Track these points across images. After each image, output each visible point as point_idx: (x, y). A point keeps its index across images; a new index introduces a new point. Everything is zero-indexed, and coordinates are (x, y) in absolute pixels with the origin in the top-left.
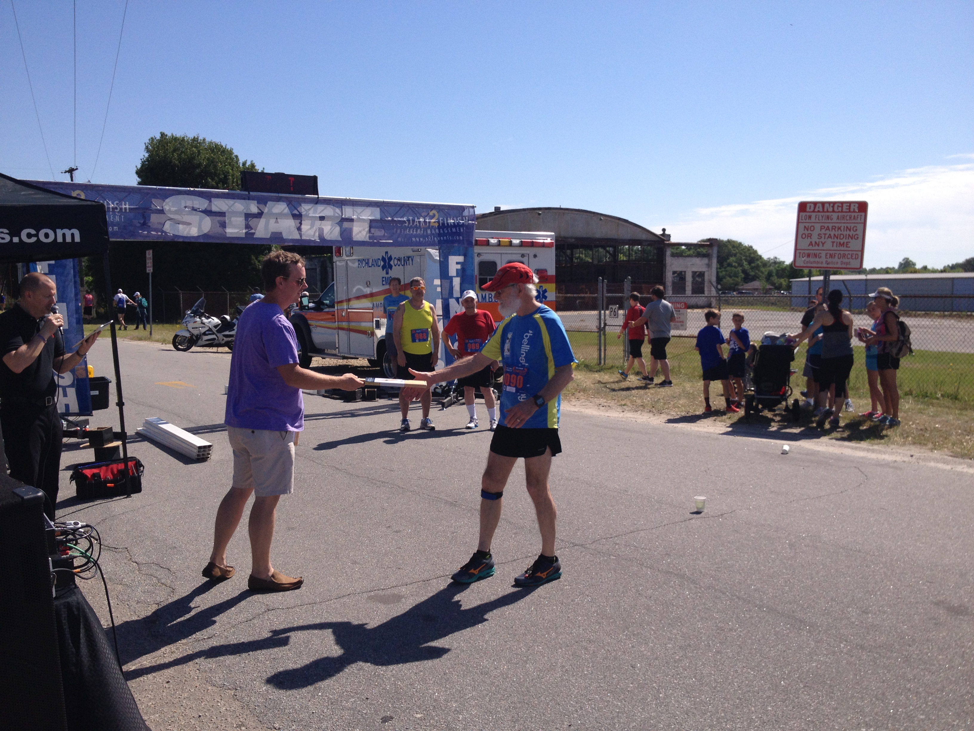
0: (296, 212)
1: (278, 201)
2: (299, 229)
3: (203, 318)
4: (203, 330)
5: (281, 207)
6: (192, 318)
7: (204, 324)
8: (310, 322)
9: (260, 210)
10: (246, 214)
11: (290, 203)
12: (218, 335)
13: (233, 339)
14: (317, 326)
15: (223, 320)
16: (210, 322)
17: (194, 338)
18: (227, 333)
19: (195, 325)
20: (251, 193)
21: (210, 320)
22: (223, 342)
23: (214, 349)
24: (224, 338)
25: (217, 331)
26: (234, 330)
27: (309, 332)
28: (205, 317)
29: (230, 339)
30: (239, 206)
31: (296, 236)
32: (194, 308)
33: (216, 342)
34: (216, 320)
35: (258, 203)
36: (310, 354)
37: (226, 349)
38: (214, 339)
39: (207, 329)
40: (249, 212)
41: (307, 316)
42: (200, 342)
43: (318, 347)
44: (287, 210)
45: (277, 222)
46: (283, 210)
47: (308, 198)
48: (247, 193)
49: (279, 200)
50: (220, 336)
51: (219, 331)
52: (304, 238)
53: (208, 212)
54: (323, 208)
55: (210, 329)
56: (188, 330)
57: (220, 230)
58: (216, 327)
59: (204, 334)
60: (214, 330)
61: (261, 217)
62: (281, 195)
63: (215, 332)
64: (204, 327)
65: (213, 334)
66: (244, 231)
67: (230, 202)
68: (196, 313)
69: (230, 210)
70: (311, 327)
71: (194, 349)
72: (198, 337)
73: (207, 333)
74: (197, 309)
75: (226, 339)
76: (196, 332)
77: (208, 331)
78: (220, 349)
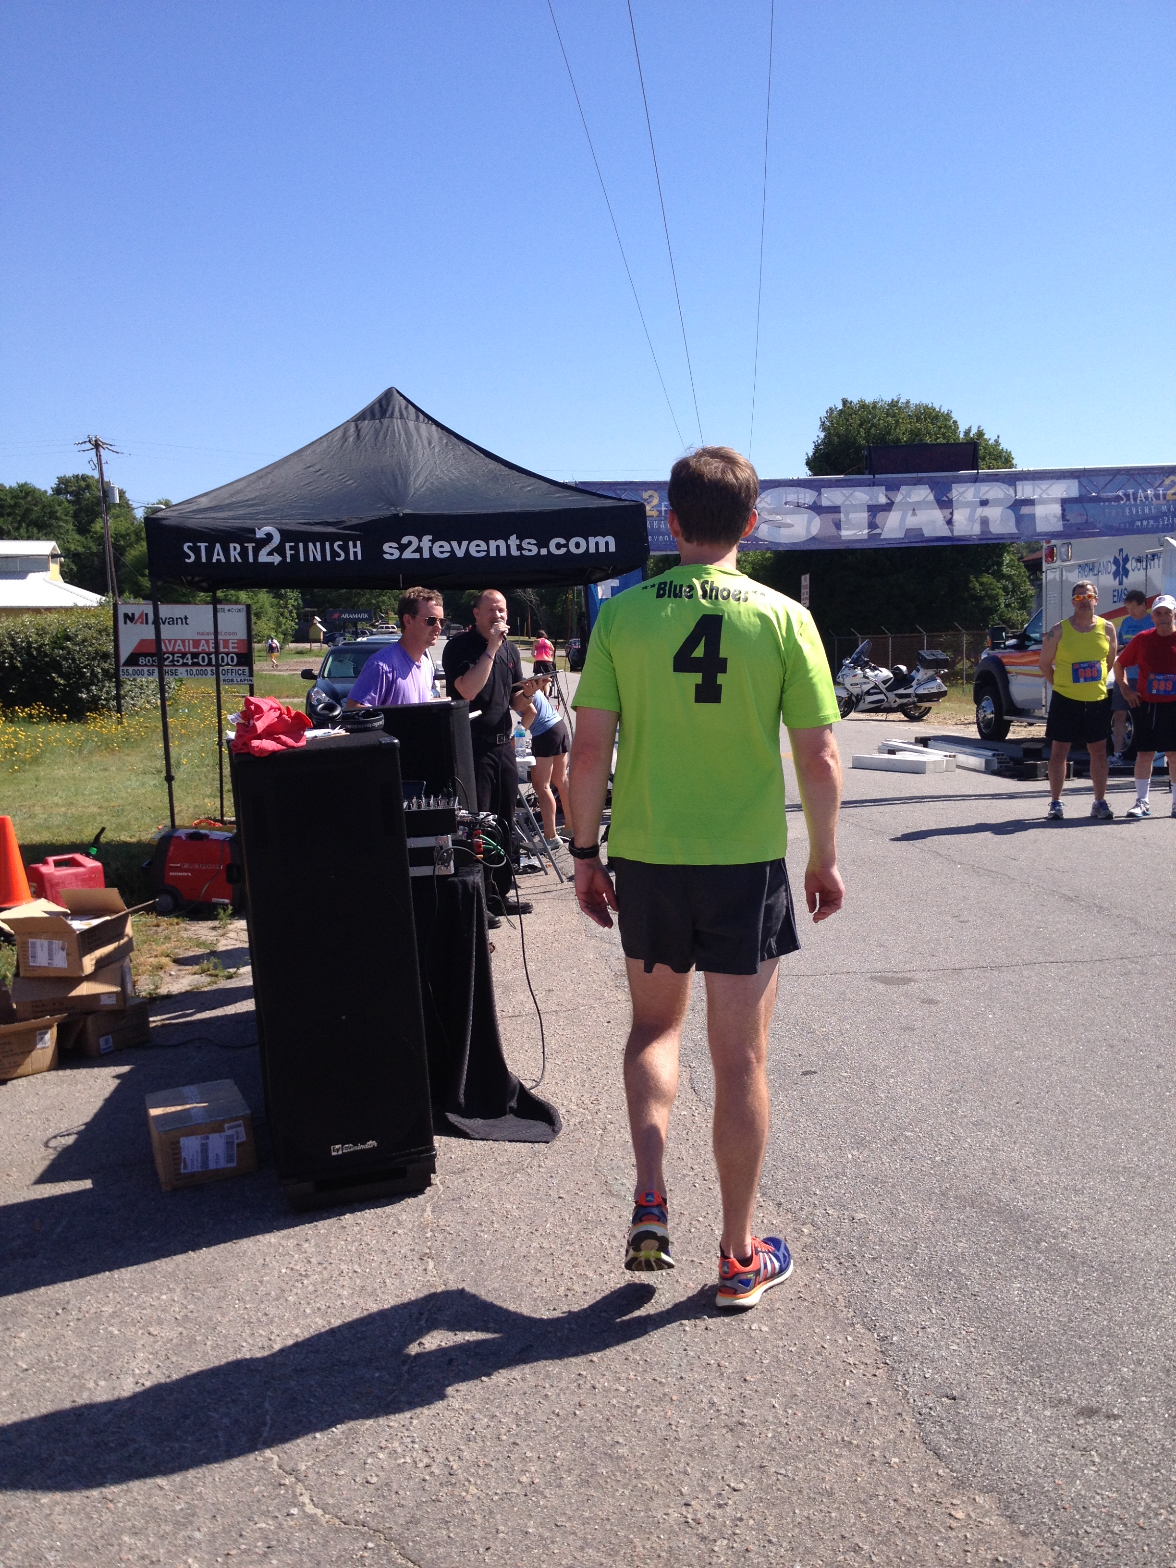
0: (945, 498)
1: (915, 484)
2: (950, 522)
3: (867, 670)
4: (866, 688)
5: (923, 494)
6: (852, 670)
7: (867, 678)
8: (1008, 668)
9: (889, 499)
10: (869, 506)
11: (934, 485)
12: (889, 694)
13: (911, 700)
14: (1018, 674)
15: (897, 672)
16: (876, 675)
17: (854, 699)
18: (901, 691)
19: (855, 680)
20: (876, 476)
21: (877, 672)
22: (896, 705)
23: (881, 716)
24: (897, 699)
25: (887, 689)
26: (912, 687)
27: (1006, 682)
28: (870, 668)
29: (905, 701)
30: (861, 496)
31: (945, 532)
32: (854, 656)
33: (885, 705)
34: (885, 673)
35: (887, 490)
36: (1006, 718)
37: (900, 716)
38: (882, 701)
39: (873, 685)
40: (874, 503)
41: (1004, 660)
42: (862, 706)
43: (1019, 706)
44: (931, 497)
45: (914, 514)
46: (927, 497)
47: (962, 476)
48: (871, 476)
49: (917, 482)
50: (891, 695)
51: (889, 689)
52: (956, 534)
53: (817, 508)
54: (988, 488)
55: (876, 687)
56: (846, 688)
57: (833, 530)
58: (885, 682)
59: (868, 693)
60: (883, 687)
61: (890, 510)
62: (920, 475)
63: (884, 690)
64: (868, 683)
65: (881, 693)
66: (866, 531)
67: (847, 491)
68: (857, 663)
69: (848, 502)
70: (1009, 675)
71: (853, 715)
72: (859, 698)
73: (871, 691)
74: (859, 657)
75: (900, 701)
76: (856, 691)
77: (873, 688)
78: (892, 716)
